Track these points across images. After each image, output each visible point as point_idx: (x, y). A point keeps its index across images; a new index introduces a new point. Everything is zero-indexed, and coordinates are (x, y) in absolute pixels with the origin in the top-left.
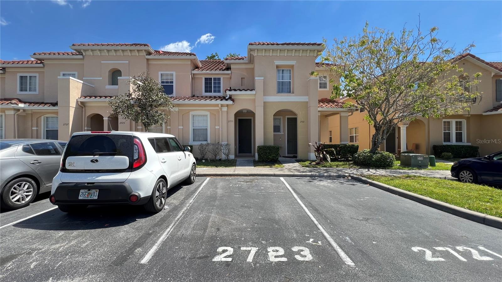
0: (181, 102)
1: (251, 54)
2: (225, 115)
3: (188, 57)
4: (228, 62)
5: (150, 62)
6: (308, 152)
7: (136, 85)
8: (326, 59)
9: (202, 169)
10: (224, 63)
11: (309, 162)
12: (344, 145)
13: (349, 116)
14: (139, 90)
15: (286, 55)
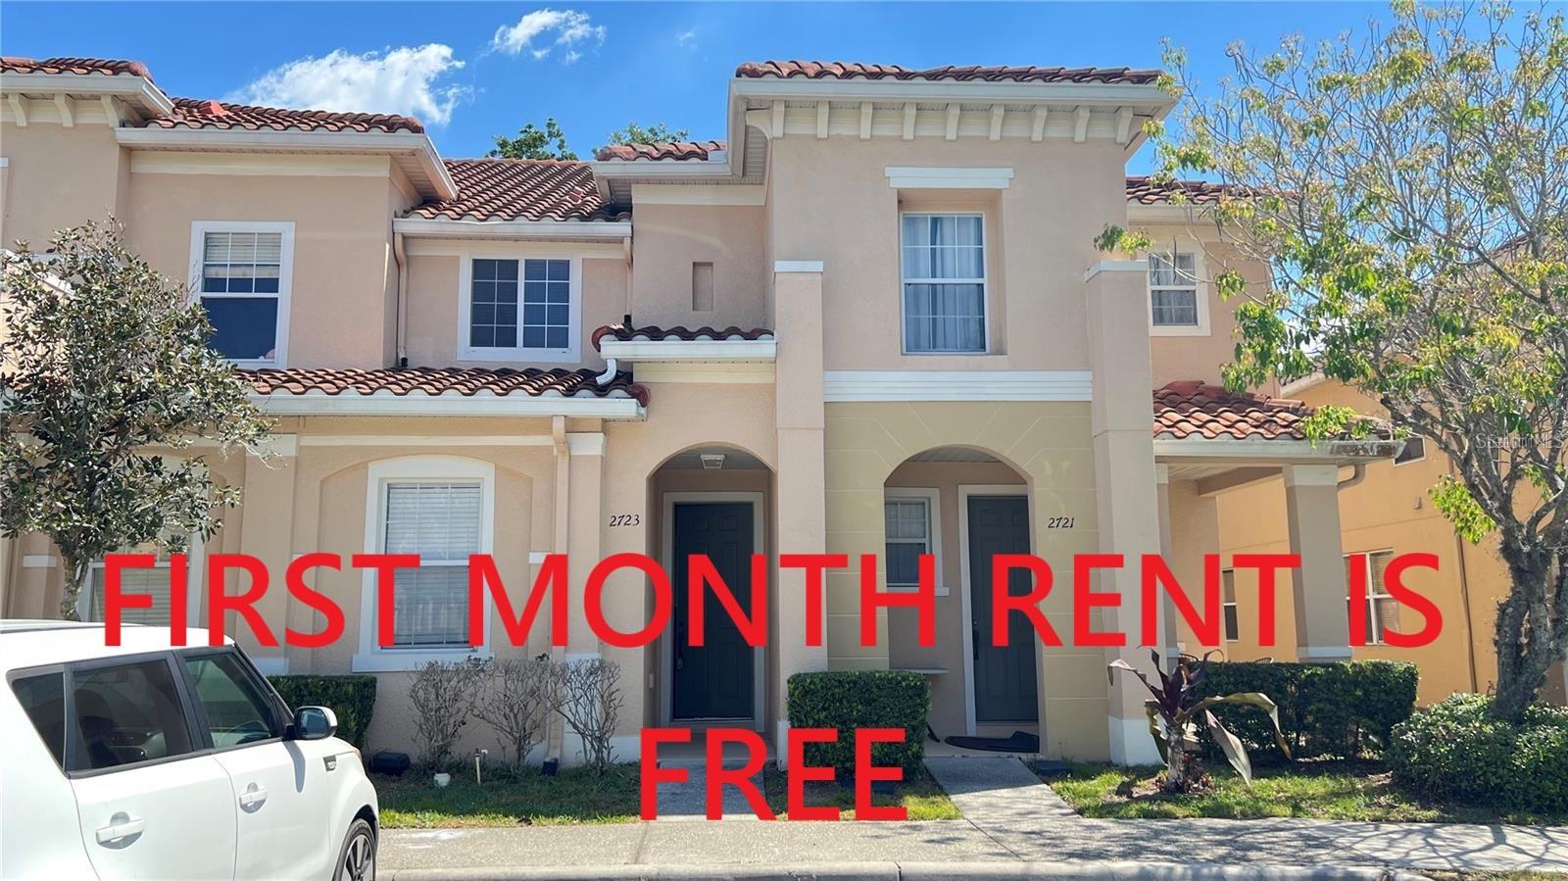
0: (317, 401)
1: (747, 127)
2: (589, 484)
3: (378, 138)
4: (613, 169)
5: (144, 166)
6: (1108, 712)
7: (30, 303)
8: (1185, 160)
9: (422, 841)
10: (590, 177)
11: (1118, 779)
12: (1323, 666)
13: (1341, 485)
14: (49, 331)
15: (951, 135)
